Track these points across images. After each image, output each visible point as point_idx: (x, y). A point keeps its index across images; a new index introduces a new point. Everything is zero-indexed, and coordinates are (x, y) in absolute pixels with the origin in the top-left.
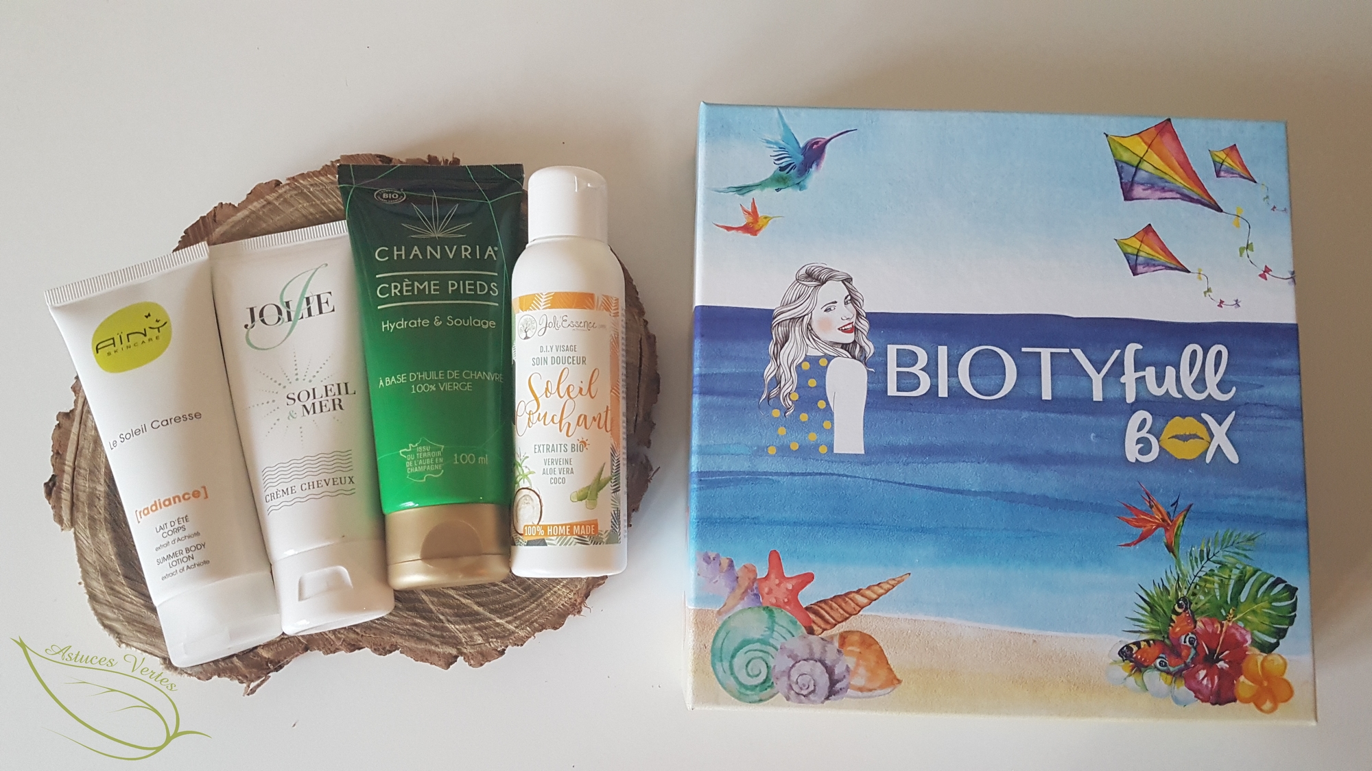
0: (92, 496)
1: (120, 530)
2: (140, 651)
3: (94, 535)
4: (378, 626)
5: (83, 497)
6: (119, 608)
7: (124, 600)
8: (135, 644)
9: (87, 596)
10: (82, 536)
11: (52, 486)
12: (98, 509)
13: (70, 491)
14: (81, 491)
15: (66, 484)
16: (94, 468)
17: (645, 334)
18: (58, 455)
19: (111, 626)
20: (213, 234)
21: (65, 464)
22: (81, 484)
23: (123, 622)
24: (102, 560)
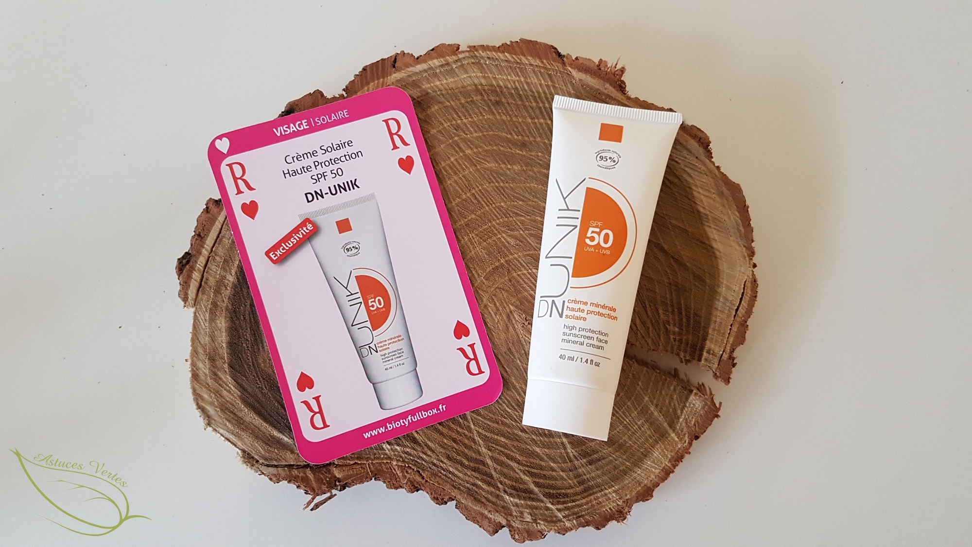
0: (221, 283)
1: (237, 322)
2: (223, 439)
3: (212, 320)
4: (443, 477)
5: (212, 281)
6: (218, 394)
7: (222, 387)
8: (222, 431)
9: (190, 375)
10: (201, 317)
11: (185, 263)
12: (222, 297)
13: (202, 273)
14: (211, 276)
15: (199, 265)
16: (229, 259)
17: (751, 277)
18: (199, 237)
19: (204, 407)
20: (389, 78)
21: (203, 247)
22: (213, 269)
23: (216, 407)
24: (214, 345)
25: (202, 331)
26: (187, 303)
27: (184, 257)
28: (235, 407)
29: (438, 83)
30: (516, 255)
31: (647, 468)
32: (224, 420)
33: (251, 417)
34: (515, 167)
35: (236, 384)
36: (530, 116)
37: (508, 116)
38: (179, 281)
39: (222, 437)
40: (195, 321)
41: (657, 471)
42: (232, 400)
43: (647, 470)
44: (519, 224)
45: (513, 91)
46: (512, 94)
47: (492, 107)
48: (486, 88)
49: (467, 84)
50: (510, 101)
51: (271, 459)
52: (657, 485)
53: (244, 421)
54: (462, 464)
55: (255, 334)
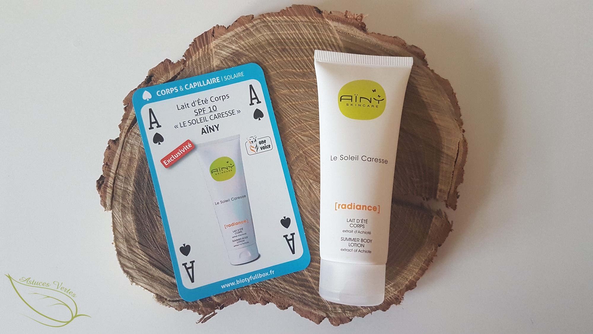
0: (125, 191)
1: (139, 215)
2: (143, 288)
3: (123, 217)
4: (282, 293)
5: (119, 192)
6: (134, 261)
7: (136, 256)
8: (141, 284)
9: (116, 252)
10: (116, 216)
11: (101, 183)
12: (127, 201)
13: (112, 188)
14: (118, 189)
15: (110, 183)
16: (128, 176)
17: (462, 139)
18: (107, 165)
19: (128, 271)
20: (211, 44)
21: (111, 172)
22: (118, 184)
23: (135, 270)
24: (127, 232)
25: (118, 224)
26: (107, 208)
27: (100, 179)
28: (147, 268)
29: (243, 43)
30: (309, 147)
31: (410, 269)
32: (142, 277)
33: (158, 273)
34: (300, 90)
35: (145, 254)
36: (306, 56)
37: (291, 58)
38: (99, 195)
39: (142, 287)
40: (113, 219)
41: (417, 270)
42: (144, 264)
43: (411, 270)
44: (309, 127)
45: (292, 41)
46: (292, 42)
47: (280, 53)
48: (274, 41)
49: (263, 41)
50: (292, 47)
51: (174, 297)
52: (418, 279)
53: (154, 276)
54: (293, 283)
55: (151, 221)
